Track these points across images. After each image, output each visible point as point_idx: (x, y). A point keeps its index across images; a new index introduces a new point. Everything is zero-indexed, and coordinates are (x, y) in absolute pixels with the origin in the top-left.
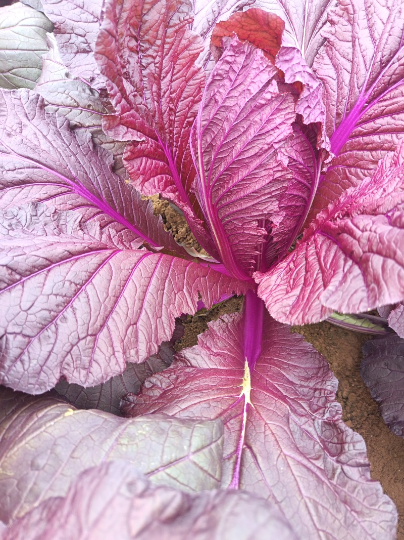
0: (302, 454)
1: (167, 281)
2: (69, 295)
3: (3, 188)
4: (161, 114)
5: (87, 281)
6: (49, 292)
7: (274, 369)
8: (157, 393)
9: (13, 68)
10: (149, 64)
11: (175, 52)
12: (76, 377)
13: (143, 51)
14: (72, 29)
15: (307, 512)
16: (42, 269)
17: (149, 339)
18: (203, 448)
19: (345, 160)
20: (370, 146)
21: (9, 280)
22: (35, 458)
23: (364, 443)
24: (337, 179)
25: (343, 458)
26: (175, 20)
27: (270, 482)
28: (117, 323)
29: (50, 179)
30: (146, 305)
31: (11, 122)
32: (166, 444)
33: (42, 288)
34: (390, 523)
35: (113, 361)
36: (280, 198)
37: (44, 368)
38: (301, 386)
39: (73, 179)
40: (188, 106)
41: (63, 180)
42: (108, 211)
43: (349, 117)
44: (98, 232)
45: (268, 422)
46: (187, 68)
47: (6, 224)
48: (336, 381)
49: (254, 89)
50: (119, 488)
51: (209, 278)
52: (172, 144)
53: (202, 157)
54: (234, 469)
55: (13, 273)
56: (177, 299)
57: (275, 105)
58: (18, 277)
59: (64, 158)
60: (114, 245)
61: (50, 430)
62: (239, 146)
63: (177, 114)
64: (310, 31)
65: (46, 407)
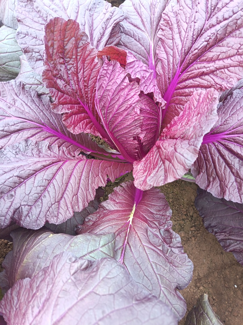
0: (151, 244)
1: (90, 173)
2: (45, 185)
3: (10, 134)
4: (80, 90)
5: (53, 178)
6: (37, 185)
7: (145, 207)
8: (91, 223)
9: (6, 63)
10: (71, 68)
11: (83, 58)
12: (53, 221)
13: (67, 63)
14: (33, 50)
15: (151, 267)
16: (33, 175)
17: (83, 200)
18: (105, 245)
19: (174, 101)
20: (185, 94)
21: (19, 182)
22: (39, 254)
23: (180, 238)
24: (172, 110)
25: (171, 245)
26: (81, 44)
27: (136, 257)
28: (68, 195)
29: (32, 126)
30: (81, 185)
31: (9, 99)
32: (89, 245)
33: (34, 184)
34: (190, 270)
35: (68, 212)
36: (141, 126)
37: (39, 218)
38: (157, 214)
39: (43, 124)
40: (94, 82)
41: (38, 126)
42: (62, 137)
43: (174, 79)
44: (57, 150)
45: (137, 232)
46: (91, 64)
47: (14, 152)
48: (171, 211)
49: (119, 81)
50: (66, 260)
51: (112, 167)
52: (88, 103)
53: (101, 112)
54: (122, 253)
55: (21, 179)
56: (96, 180)
57: (130, 87)
58: (23, 180)
59: (37, 114)
60: (66, 156)
61: (43, 243)
62: (116, 106)
63: (89, 87)
64: (154, 31)
65: (41, 234)
